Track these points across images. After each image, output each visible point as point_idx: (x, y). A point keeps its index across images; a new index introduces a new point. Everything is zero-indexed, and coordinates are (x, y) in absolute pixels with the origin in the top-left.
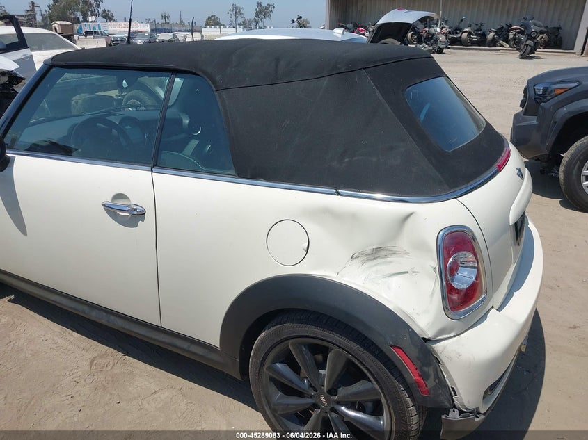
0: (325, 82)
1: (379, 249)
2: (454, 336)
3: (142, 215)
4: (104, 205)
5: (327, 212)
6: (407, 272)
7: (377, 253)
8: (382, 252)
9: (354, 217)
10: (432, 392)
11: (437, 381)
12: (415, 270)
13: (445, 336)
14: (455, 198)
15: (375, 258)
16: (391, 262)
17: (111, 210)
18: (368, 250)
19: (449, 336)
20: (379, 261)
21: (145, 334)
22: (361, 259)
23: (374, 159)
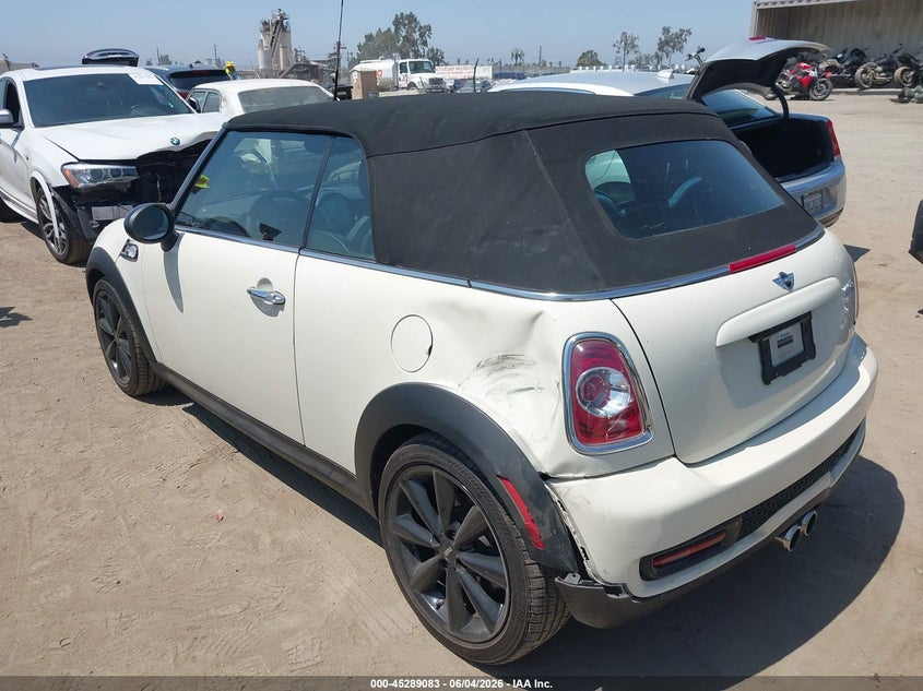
0: (478, 147)
1: (505, 357)
2: (585, 478)
3: (281, 304)
4: (250, 292)
5: (454, 307)
6: (532, 388)
7: (503, 362)
8: (509, 361)
9: (480, 315)
10: (548, 545)
11: (554, 531)
12: (541, 386)
13: (571, 475)
14: (611, 299)
15: (501, 369)
16: (518, 375)
17: (257, 298)
18: (494, 357)
19: (576, 476)
20: (506, 372)
21: (293, 455)
22: (487, 368)
23: (517, 245)
